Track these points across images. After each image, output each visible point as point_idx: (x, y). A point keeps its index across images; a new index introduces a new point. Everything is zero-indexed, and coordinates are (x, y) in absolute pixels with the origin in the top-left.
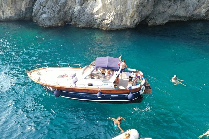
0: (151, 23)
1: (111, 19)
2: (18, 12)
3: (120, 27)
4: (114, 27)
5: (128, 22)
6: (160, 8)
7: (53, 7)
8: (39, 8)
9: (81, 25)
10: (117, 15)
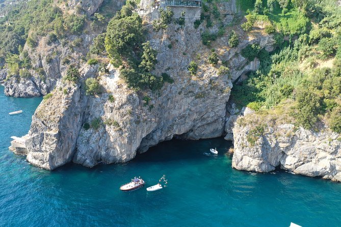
5: (132, 157)
10: (128, 155)
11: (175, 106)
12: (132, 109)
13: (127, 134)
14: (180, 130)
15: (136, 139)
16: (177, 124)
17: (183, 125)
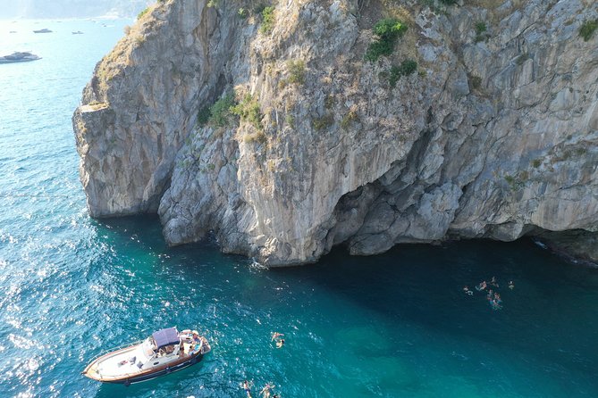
0: (353, 252)
1: (272, 249)
2: (136, 203)
3: (287, 263)
4: (276, 263)
5: (301, 254)
6: (376, 224)
7: (189, 206)
8: (168, 205)
9: (227, 250)
10: (281, 244)
11: (554, 96)
12: (314, 63)
13: (277, 162)
14: (551, 212)
15: (311, 190)
16: (545, 181)
17: (573, 193)
